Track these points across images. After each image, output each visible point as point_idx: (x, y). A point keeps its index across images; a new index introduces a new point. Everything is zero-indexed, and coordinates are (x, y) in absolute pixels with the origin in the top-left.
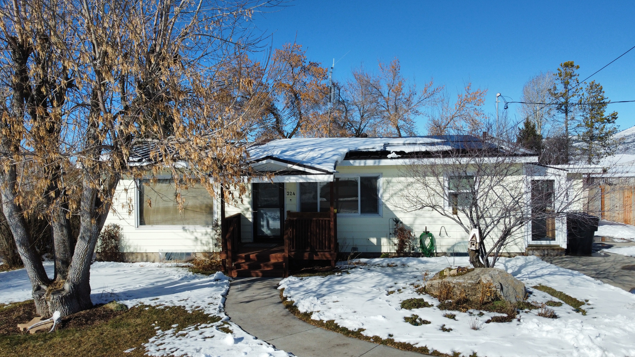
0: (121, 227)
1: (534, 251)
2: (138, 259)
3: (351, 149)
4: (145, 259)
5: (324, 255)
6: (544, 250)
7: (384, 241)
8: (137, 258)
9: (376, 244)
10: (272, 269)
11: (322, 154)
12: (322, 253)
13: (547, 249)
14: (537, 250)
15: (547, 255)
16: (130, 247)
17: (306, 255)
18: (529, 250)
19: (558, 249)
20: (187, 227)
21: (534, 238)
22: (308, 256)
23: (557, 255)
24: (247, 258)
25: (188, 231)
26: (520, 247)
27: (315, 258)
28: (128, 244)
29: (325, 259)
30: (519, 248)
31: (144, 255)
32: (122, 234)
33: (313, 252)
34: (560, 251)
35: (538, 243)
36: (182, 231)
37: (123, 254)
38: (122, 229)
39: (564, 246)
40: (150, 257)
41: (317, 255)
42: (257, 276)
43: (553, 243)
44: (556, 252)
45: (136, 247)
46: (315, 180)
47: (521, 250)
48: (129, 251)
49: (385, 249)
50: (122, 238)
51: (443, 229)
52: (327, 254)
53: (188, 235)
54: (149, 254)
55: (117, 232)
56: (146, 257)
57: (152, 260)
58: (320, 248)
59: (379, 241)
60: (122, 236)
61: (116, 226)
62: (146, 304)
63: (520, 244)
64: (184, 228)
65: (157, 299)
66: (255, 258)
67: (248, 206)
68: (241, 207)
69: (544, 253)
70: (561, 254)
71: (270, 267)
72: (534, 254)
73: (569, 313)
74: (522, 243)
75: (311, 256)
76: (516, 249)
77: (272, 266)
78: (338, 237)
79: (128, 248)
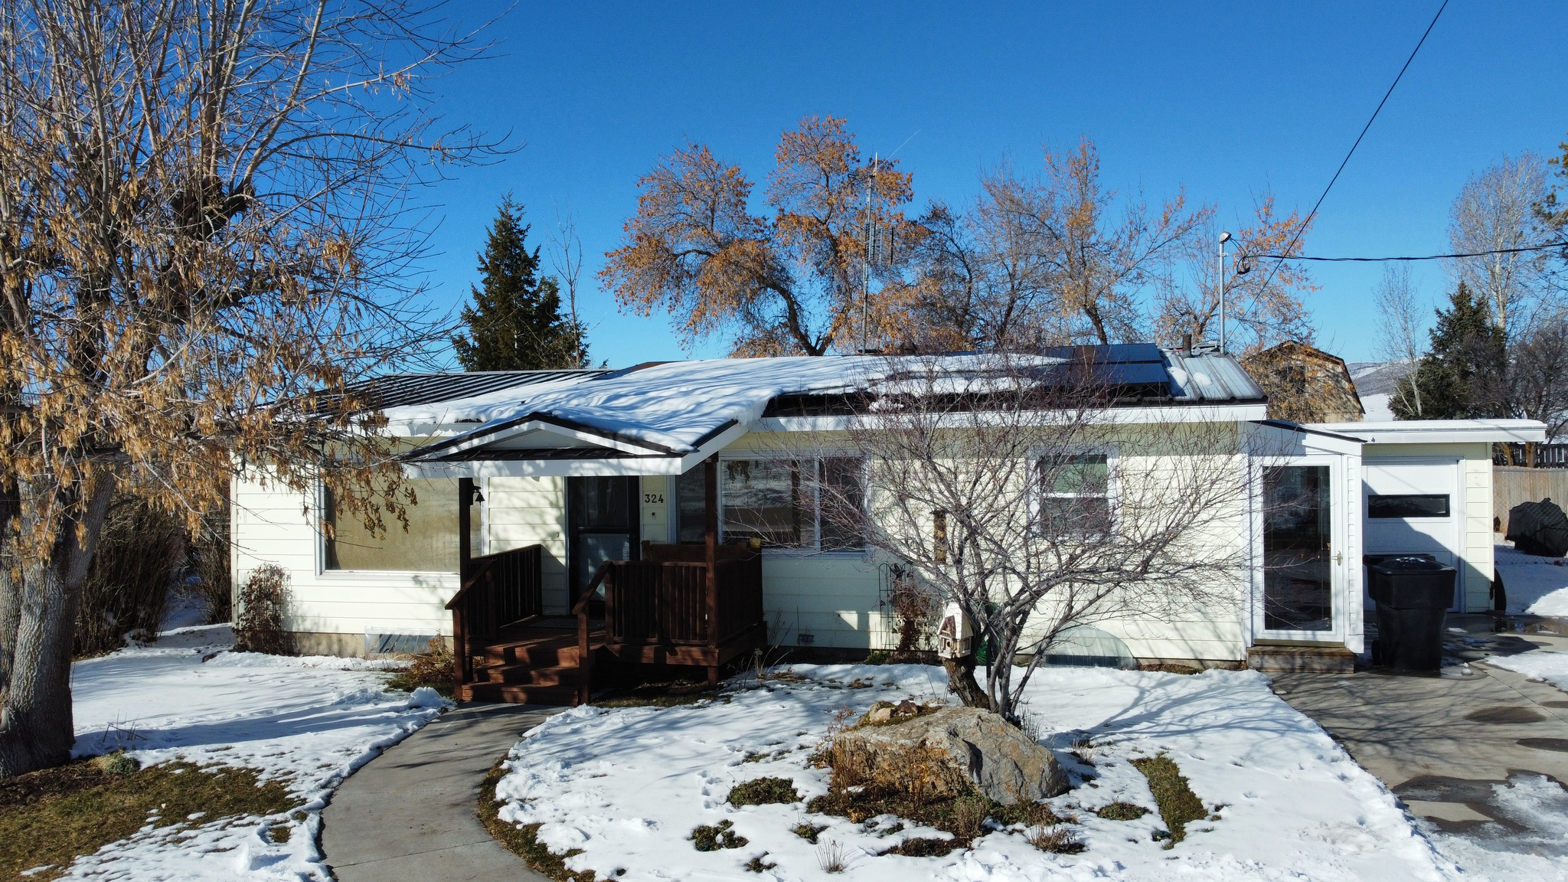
0: (287, 573)
1: (1266, 657)
2: (323, 647)
3: (786, 390)
4: (335, 647)
5: (689, 653)
6: (1292, 655)
7: (875, 619)
8: (319, 644)
9: (856, 628)
10: (556, 683)
11: (699, 404)
12: (684, 648)
13: (1302, 654)
14: (1272, 654)
15: (1303, 668)
16: (304, 618)
17: (648, 653)
18: (1251, 654)
19: (1332, 655)
20: (423, 574)
21: (1270, 624)
22: (652, 655)
23: (1329, 671)
24: (509, 655)
25: (424, 585)
26: (1230, 644)
27: (670, 660)
28: (299, 613)
29: (689, 663)
30: (1227, 648)
31: (335, 638)
32: (289, 588)
33: (669, 646)
34: (1338, 659)
35: (1283, 635)
36: (411, 584)
37: (291, 633)
38: (289, 577)
39: (1356, 646)
40: (347, 643)
41: (674, 653)
42: (515, 699)
43: (1322, 636)
44: (1327, 660)
45: (316, 620)
46: (640, 471)
47: (1232, 652)
48: (301, 629)
49: (878, 640)
50: (289, 599)
52: (696, 652)
53: (424, 594)
54: (343, 637)
55: (275, 586)
56: (336, 645)
57: (350, 651)
58: (681, 637)
59: (864, 621)
60: (289, 593)
61: (277, 572)
62: (189, 760)
63: (1229, 637)
64: (416, 579)
65: (227, 749)
66: (526, 655)
67: (557, 528)
68: (539, 530)
69: (1293, 664)
70: (1344, 667)
71: (552, 680)
72: (1266, 665)
73: (1130, 840)
74: (1235, 636)
75: (659, 655)
76: (1220, 652)
77: (556, 678)
78: (766, 606)
79: (300, 621)
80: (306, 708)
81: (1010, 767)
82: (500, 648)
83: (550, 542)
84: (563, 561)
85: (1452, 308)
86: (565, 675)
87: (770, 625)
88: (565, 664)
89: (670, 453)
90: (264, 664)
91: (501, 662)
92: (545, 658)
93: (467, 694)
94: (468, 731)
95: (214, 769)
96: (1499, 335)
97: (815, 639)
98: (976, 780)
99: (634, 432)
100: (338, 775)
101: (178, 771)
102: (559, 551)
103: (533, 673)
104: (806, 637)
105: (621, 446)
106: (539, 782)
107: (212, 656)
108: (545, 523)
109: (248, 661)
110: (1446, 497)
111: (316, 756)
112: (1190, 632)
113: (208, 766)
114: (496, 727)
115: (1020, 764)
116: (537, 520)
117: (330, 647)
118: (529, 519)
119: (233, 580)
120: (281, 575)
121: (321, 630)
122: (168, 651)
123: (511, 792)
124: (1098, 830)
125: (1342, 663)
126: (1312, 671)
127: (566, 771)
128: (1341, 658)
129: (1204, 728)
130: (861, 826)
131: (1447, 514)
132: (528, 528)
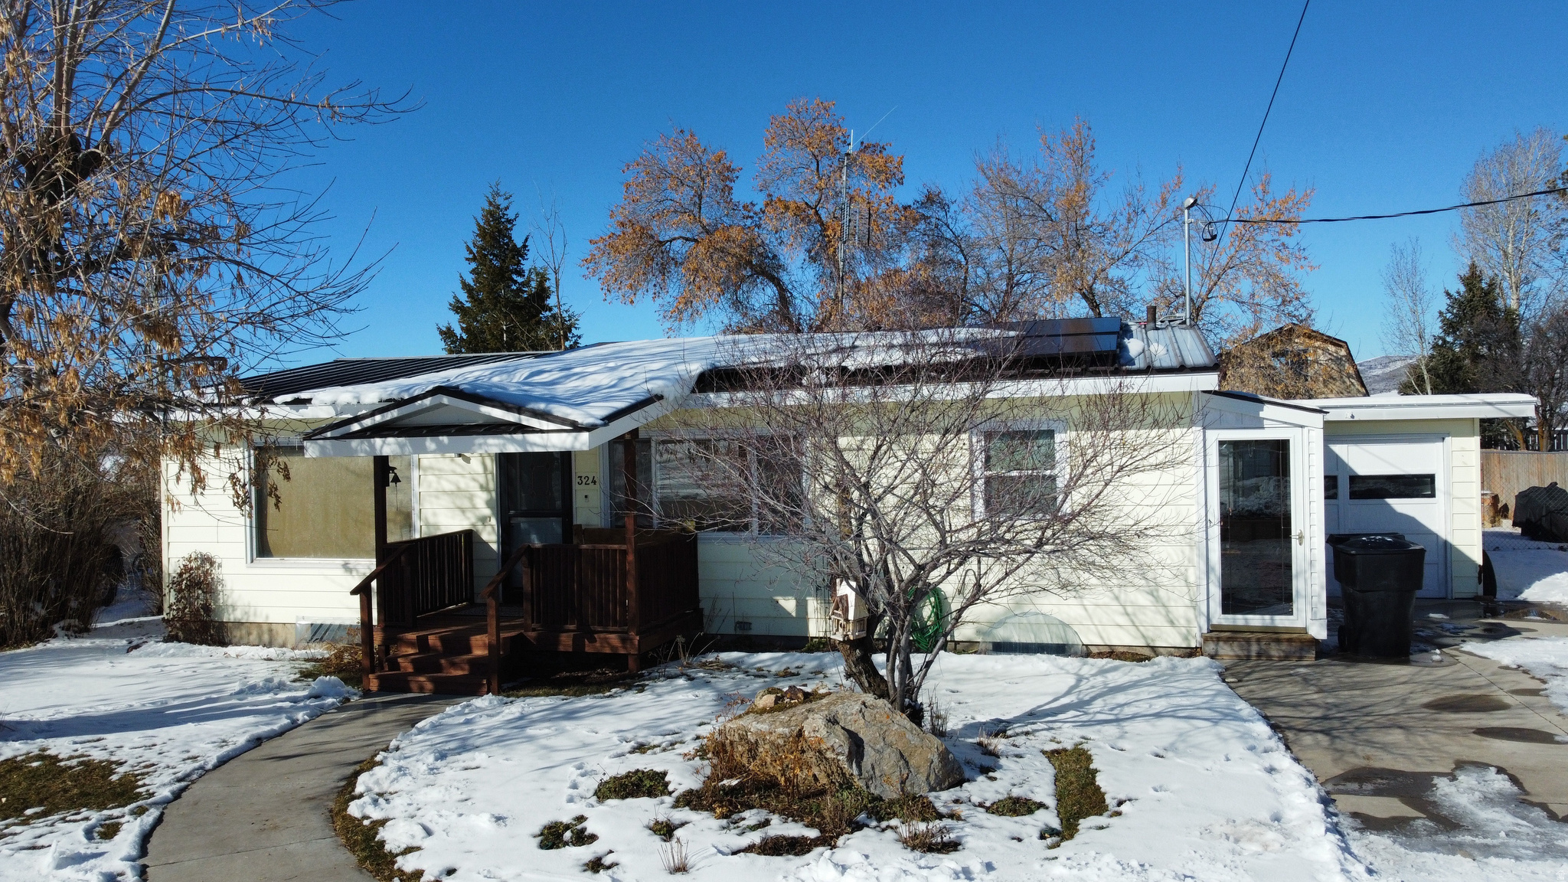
0: (218, 561)
1: (1221, 643)
2: (253, 637)
3: (717, 364)
4: (266, 637)
6: (1248, 641)
8: (249, 634)
9: (794, 614)
12: (603, 636)
13: (1258, 640)
14: (1227, 640)
15: (1259, 655)
16: (234, 607)
17: (566, 641)
18: (1206, 639)
19: (1290, 640)
20: (353, 561)
21: (1226, 609)
22: (571, 643)
23: (1286, 657)
24: (421, 643)
25: (354, 573)
26: (1184, 630)
27: (589, 648)
28: (230, 602)
30: (1180, 634)
31: (265, 627)
32: (220, 577)
33: (585, 633)
34: (1298, 645)
36: (341, 571)
37: (222, 623)
38: (220, 566)
39: (1319, 631)
40: (277, 632)
41: (593, 640)
42: (421, 689)
43: (1281, 621)
44: (1284, 646)
45: (247, 609)
46: (546, 447)
47: (1186, 639)
48: (232, 619)
49: (816, 628)
50: (220, 588)
52: (614, 639)
54: (273, 626)
55: (206, 573)
56: (266, 635)
57: (280, 640)
58: (600, 624)
59: (802, 606)
60: (221, 581)
61: (207, 560)
62: (52, 752)
63: (1183, 622)
64: (346, 567)
65: (98, 740)
66: (438, 643)
67: (487, 512)
68: (469, 514)
69: (1249, 651)
70: (1304, 654)
71: (462, 669)
72: (1221, 652)
73: (1013, 839)
74: (1188, 621)
75: (578, 642)
76: (1172, 638)
77: (467, 667)
78: (702, 593)
79: (230, 610)
80: (203, 698)
81: (894, 757)
82: (412, 636)
83: (480, 527)
84: (494, 546)
85: (1462, 289)
86: (476, 664)
87: (706, 612)
88: (479, 652)
89: (576, 428)
90: (187, 655)
91: (411, 651)
92: (457, 646)
93: (374, 685)
94: (360, 722)
95: (74, 762)
96: (1510, 316)
97: (753, 626)
98: (855, 772)
99: (542, 406)
100: (201, 768)
101: (35, 764)
102: (490, 535)
103: (443, 661)
104: (744, 625)
105: (526, 421)
106: (405, 774)
107: (137, 647)
108: (474, 507)
109: (171, 651)
110: (1432, 477)
111: (186, 748)
112: (1141, 617)
113: (71, 758)
114: (392, 717)
115: (906, 755)
116: (466, 504)
117: (260, 636)
118: (459, 503)
119: (164, 569)
120: (212, 564)
121: (252, 620)
122: (98, 642)
123: (371, 785)
124: (981, 827)
125: (1302, 649)
126: (1269, 658)
127: (439, 763)
128: (1302, 643)
129: (1134, 717)
130: (724, 822)
131: (1433, 495)
132: (458, 512)
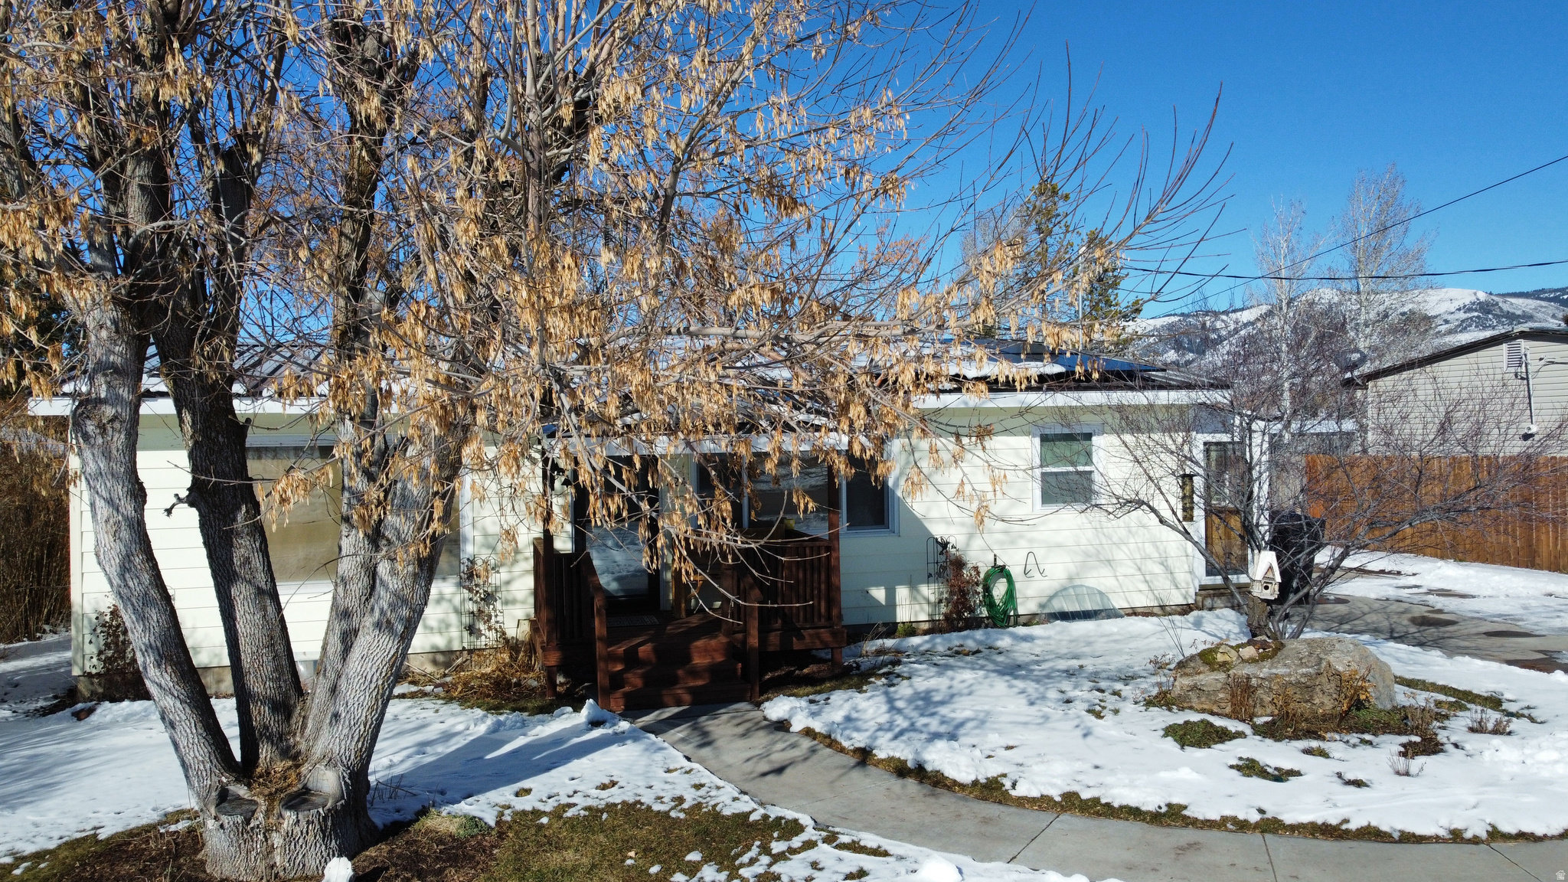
1: (1214, 599)
5: (818, 636)
7: (902, 593)
9: (884, 603)
17: (774, 640)
18: (1203, 597)
21: (1210, 574)
22: (778, 643)
26: (1183, 591)
27: (797, 645)
29: (819, 646)
30: (1181, 594)
33: (794, 631)
35: (1220, 580)
41: (801, 638)
42: (679, 703)
49: (903, 615)
51: (1031, 559)
52: (825, 634)
58: (805, 620)
59: (891, 595)
66: (651, 655)
69: (1232, 603)
71: (699, 679)
74: (1188, 584)
75: (785, 641)
76: (1176, 598)
77: (701, 676)
88: (698, 660)
93: (617, 704)
95: (577, 812)
101: (545, 821)
